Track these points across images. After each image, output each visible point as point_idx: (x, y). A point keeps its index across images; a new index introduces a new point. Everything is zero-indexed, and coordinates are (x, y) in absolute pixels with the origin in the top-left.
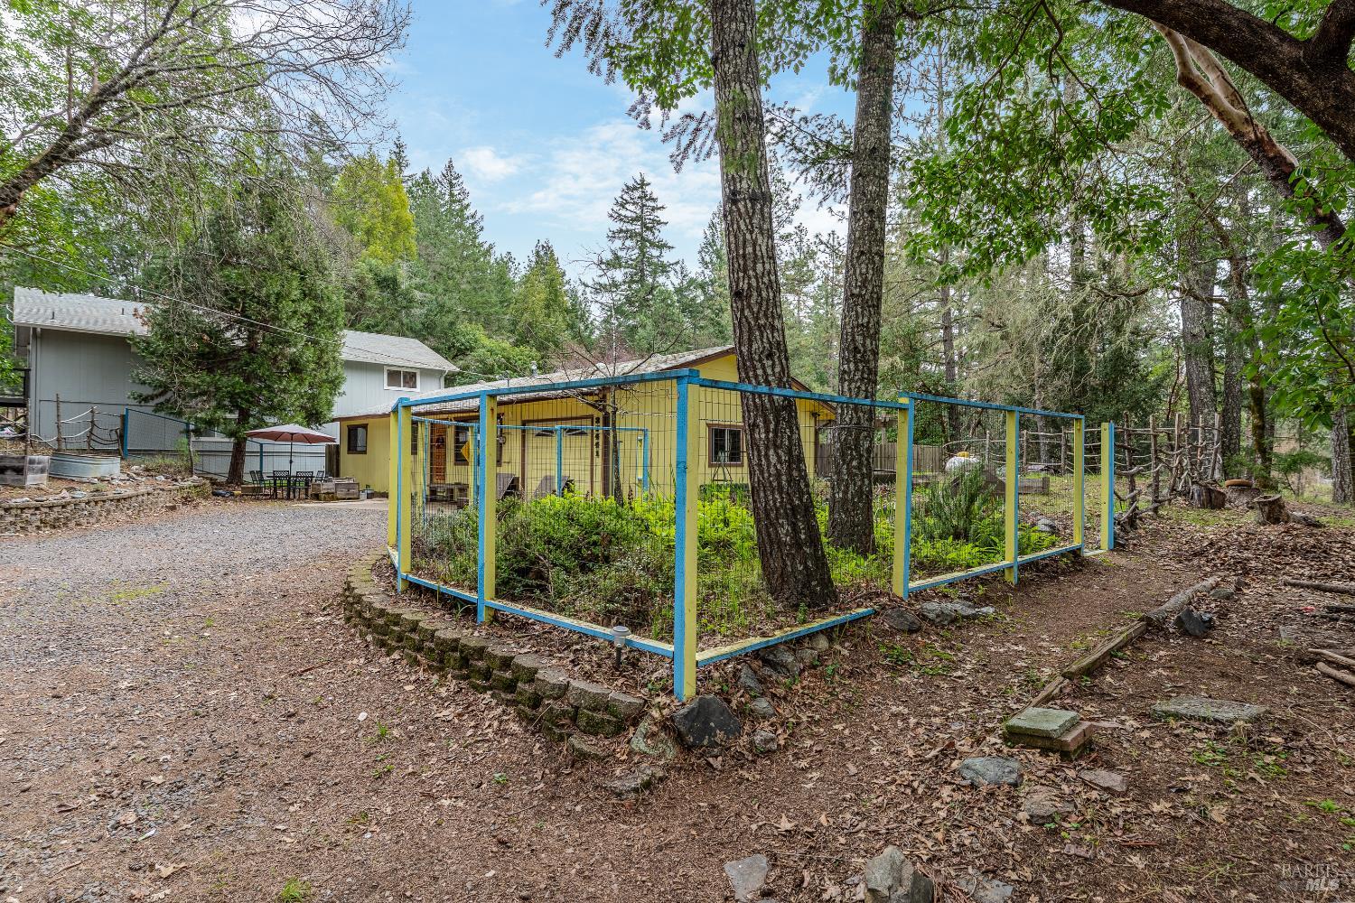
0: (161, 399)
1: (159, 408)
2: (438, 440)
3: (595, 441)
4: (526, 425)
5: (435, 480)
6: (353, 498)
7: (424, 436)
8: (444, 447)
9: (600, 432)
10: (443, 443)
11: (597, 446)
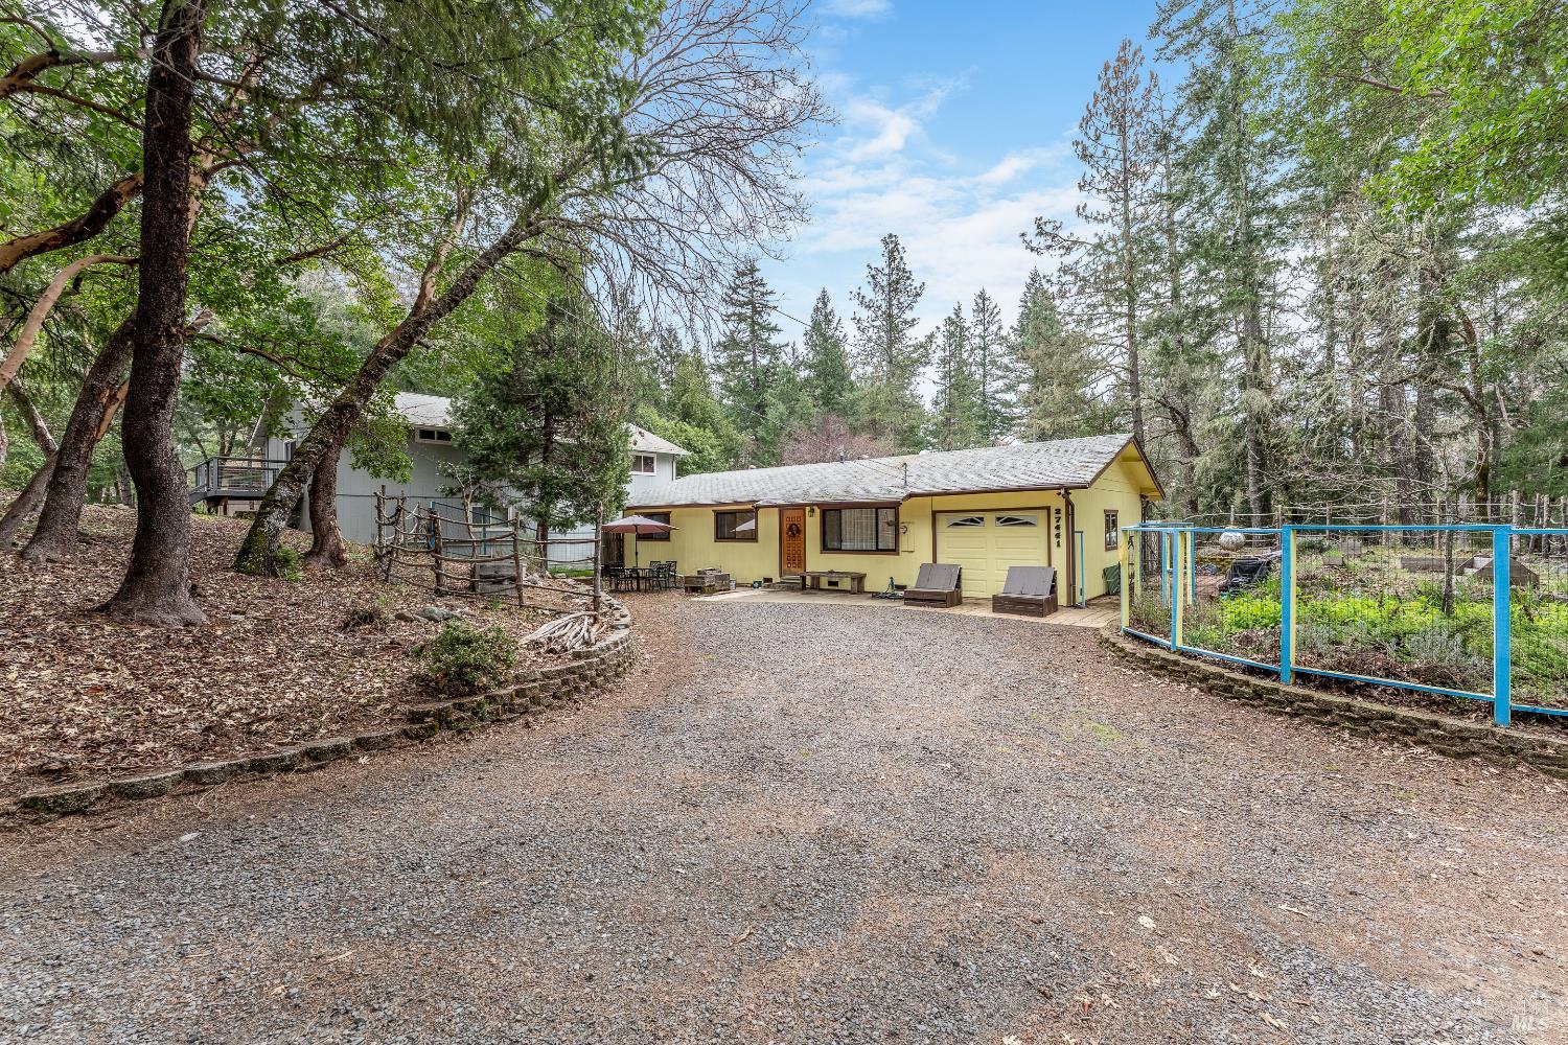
2: (790, 529)
3: (1054, 532)
4: (938, 515)
5: (785, 567)
6: (727, 590)
7: (769, 524)
8: (802, 536)
9: (1063, 523)
10: (799, 531)
11: (1058, 536)
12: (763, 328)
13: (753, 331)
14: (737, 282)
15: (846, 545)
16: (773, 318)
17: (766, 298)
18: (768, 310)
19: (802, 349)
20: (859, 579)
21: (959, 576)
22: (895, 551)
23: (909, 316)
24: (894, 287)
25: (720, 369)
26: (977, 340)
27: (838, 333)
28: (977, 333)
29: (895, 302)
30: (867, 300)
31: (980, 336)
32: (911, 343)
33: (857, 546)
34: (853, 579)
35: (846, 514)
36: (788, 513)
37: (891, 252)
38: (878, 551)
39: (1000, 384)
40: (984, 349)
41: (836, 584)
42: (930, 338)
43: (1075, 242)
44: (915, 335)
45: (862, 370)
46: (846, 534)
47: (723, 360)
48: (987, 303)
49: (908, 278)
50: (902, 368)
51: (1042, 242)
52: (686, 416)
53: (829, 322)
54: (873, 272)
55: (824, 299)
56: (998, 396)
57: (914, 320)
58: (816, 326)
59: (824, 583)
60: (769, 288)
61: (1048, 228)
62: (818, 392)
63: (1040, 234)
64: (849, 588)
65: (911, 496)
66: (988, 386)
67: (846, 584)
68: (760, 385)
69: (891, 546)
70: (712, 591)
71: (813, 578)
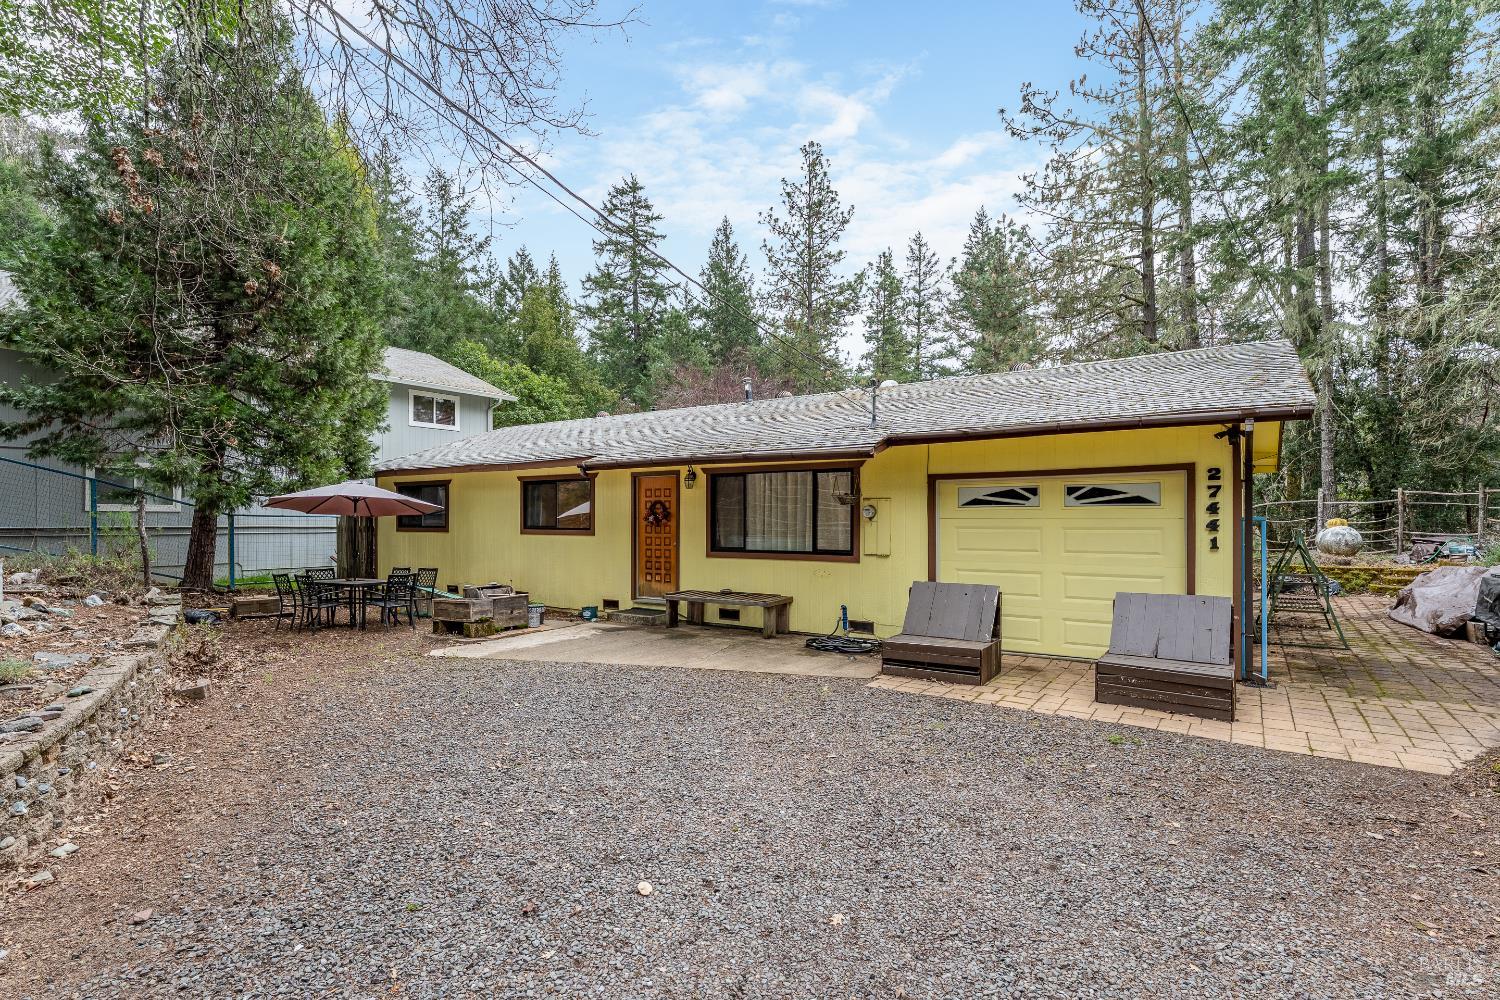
0: (43, 433)
1: (43, 449)
2: (652, 510)
3: (1203, 518)
4: (940, 485)
5: (641, 582)
6: (520, 627)
7: (613, 500)
8: (673, 523)
9: (1225, 499)
10: (667, 515)
11: (1213, 526)
12: (647, 262)
13: (634, 266)
14: (614, 201)
15: (755, 542)
16: (661, 249)
17: (653, 223)
18: (655, 240)
19: (697, 293)
20: (780, 607)
21: (998, 610)
22: (850, 554)
23: (833, 248)
24: (815, 211)
25: (590, 312)
26: (912, 294)
27: (742, 274)
28: (910, 286)
29: (816, 230)
30: (781, 224)
31: (914, 288)
32: (835, 282)
33: (777, 544)
34: (768, 609)
35: (756, 482)
36: (646, 483)
37: (812, 165)
38: (817, 553)
39: (938, 348)
40: (919, 305)
41: (735, 615)
42: (860, 277)
43: (1073, 124)
44: (840, 273)
45: (773, 317)
46: (755, 520)
47: (594, 302)
48: (924, 249)
49: (833, 200)
50: (825, 316)
51: (1029, 121)
52: (535, 361)
53: (731, 259)
54: (789, 190)
55: (726, 230)
56: (936, 362)
57: (840, 253)
58: (715, 266)
59: (712, 614)
60: (655, 211)
61: (1037, 102)
62: (717, 347)
63: (1026, 109)
64: (759, 623)
65: (890, 442)
66: (922, 351)
67: (754, 617)
68: (643, 334)
69: (843, 544)
70: (487, 629)
71: (692, 604)
